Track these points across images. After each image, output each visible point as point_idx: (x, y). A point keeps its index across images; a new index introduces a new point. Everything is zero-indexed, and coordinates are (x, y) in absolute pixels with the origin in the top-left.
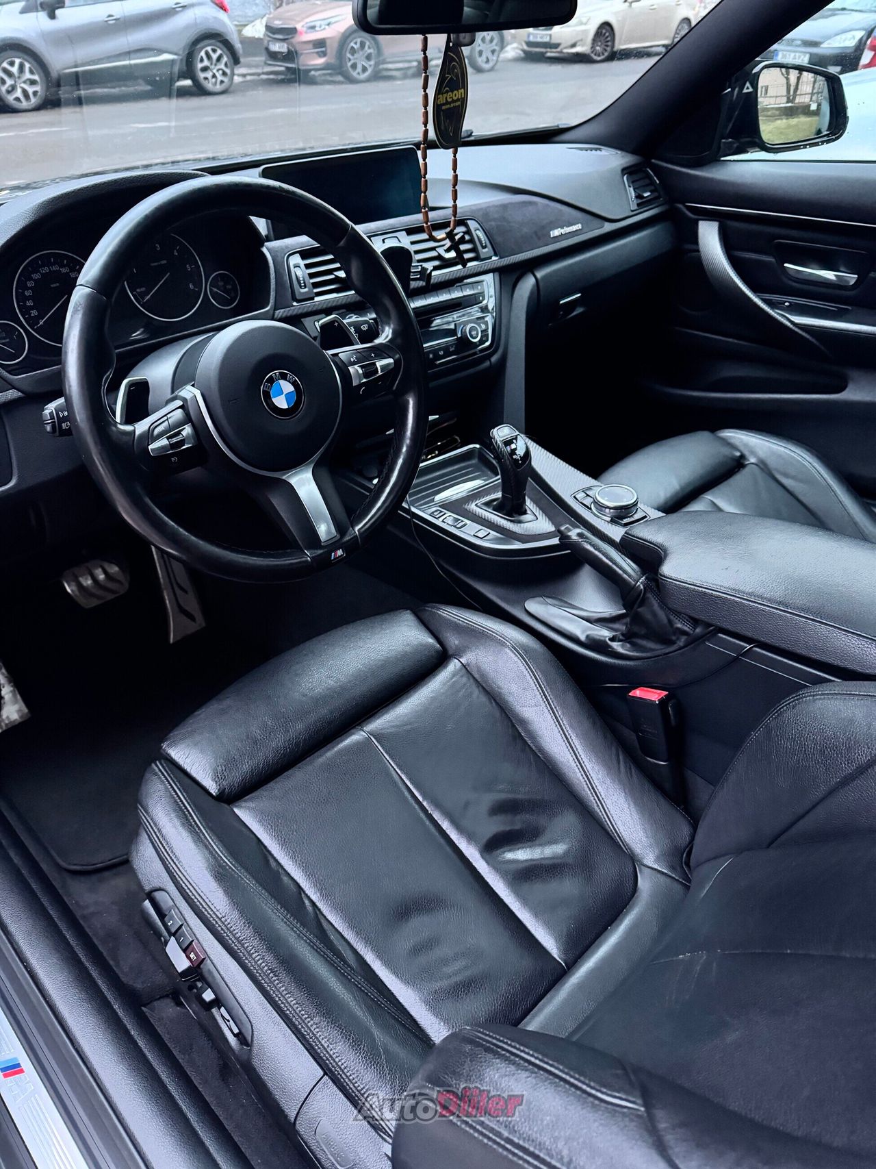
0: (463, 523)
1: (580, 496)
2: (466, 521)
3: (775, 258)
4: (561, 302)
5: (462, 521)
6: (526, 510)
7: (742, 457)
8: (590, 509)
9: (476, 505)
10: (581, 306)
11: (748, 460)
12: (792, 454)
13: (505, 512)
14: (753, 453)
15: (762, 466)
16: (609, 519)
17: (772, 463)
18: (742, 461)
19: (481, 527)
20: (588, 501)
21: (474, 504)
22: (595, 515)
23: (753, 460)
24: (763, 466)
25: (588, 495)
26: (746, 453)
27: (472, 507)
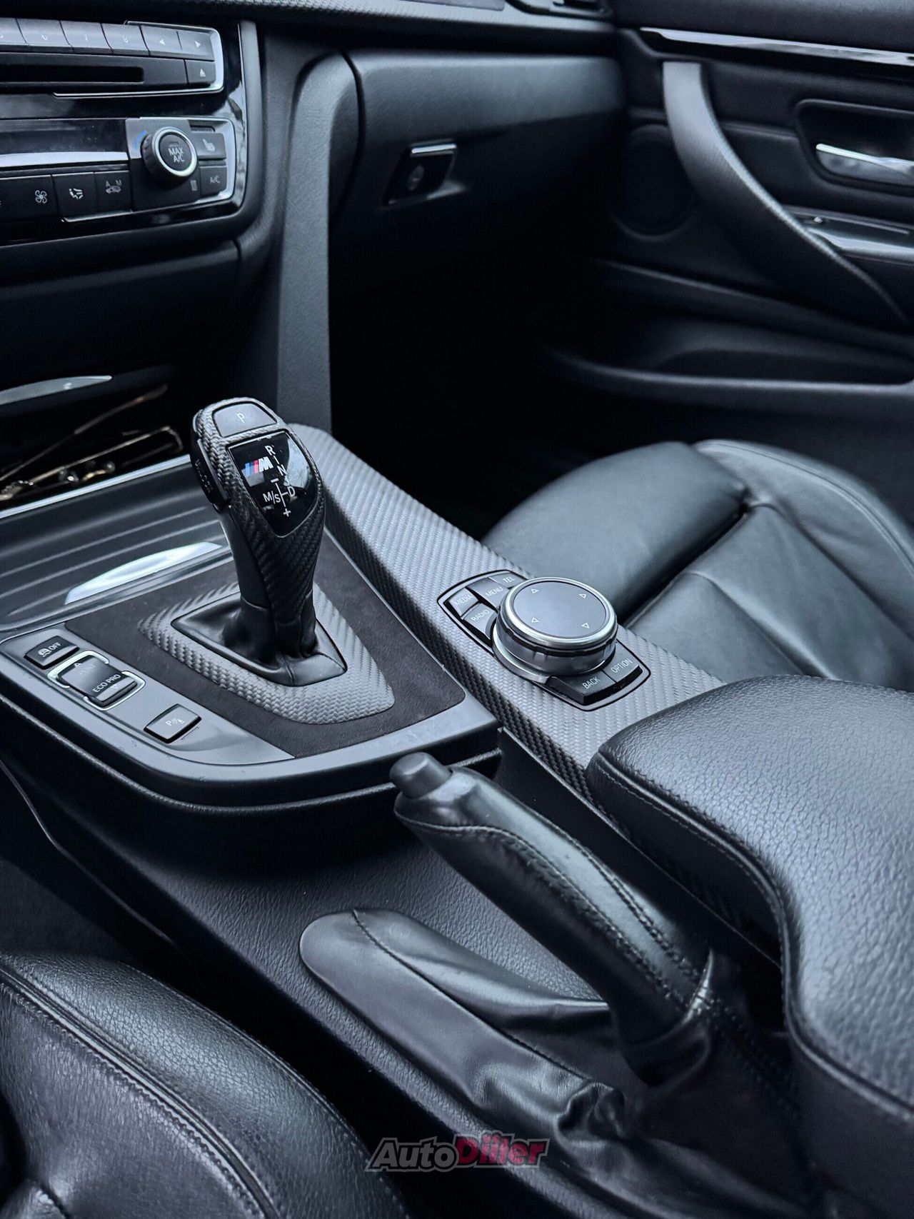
0: (123, 684)
1: (462, 600)
2: (133, 675)
3: (798, 136)
4: (415, 151)
5: (124, 677)
6: (315, 642)
7: (747, 493)
8: (491, 643)
9: (174, 624)
10: (457, 178)
11: (756, 499)
12: (836, 490)
13: (252, 648)
14: (765, 485)
15: (782, 510)
16: (541, 679)
17: (803, 505)
18: (747, 501)
19: (177, 698)
20: (481, 619)
21: (169, 619)
22: (504, 664)
23: (764, 498)
24: (785, 508)
25: (481, 600)
26: (753, 486)
27: (163, 627)
